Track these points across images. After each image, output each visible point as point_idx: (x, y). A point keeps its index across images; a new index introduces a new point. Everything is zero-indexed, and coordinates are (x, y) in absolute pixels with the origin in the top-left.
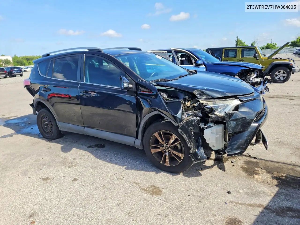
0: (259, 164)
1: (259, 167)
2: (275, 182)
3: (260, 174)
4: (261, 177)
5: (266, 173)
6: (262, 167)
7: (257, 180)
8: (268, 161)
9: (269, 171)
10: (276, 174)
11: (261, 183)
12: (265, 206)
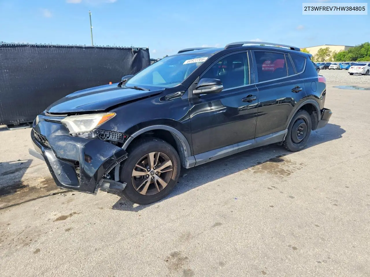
0: (46, 191)
1: (44, 187)
2: (25, 183)
3: (41, 183)
4: (39, 181)
5: (35, 186)
6: (42, 189)
7: (41, 178)
8: (38, 198)
9: (33, 189)
10: (26, 190)
11: (37, 178)
12: (29, 168)
